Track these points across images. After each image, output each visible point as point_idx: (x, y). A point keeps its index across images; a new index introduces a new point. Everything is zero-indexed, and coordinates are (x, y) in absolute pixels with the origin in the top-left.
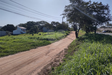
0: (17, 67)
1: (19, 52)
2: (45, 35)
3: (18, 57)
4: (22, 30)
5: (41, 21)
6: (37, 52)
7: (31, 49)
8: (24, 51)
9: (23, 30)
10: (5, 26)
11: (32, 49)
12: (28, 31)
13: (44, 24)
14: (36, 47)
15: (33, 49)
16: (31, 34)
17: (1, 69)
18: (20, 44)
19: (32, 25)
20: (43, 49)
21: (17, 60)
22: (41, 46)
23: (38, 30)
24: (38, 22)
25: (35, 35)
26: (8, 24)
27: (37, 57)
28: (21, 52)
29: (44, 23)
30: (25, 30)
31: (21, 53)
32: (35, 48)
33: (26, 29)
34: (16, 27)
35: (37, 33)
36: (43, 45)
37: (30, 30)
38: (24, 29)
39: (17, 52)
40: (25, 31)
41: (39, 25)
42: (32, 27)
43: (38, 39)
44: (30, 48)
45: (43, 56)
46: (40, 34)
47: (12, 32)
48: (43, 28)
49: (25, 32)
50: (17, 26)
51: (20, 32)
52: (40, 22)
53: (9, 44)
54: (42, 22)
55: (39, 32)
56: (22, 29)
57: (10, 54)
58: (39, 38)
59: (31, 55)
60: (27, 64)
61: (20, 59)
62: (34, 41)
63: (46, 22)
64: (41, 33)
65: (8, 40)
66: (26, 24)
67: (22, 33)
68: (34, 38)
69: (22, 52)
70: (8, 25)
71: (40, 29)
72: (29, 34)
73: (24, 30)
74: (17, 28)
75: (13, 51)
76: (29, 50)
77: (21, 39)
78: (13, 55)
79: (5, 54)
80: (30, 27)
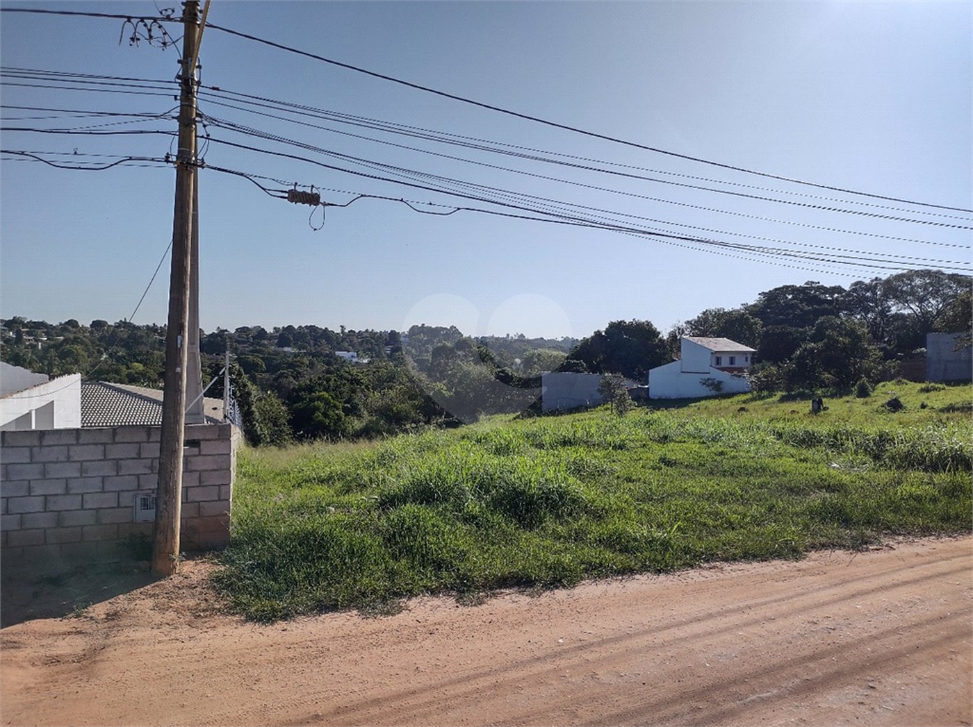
0: (705, 693)
1: (709, 557)
2: (950, 409)
3: (706, 604)
4: (718, 361)
5: (899, 277)
6: (883, 588)
7: (814, 547)
8: (749, 556)
9: (725, 362)
10: (598, 334)
11: (824, 546)
12: (774, 369)
13: (933, 304)
14: (868, 532)
15: (833, 546)
16: (803, 397)
17: (594, 676)
18: (712, 484)
19: (804, 319)
20: (943, 566)
21: (697, 628)
22: (926, 531)
23: (866, 364)
24: (871, 288)
25: (835, 406)
26: (614, 321)
27: (890, 644)
28: (726, 560)
29: (935, 294)
30: (739, 362)
31: (726, 566)
32: (860, 544)
33: (755, 358)
34: (673, 337)
35: (863, 393)
36: (946, 518)
37: (788, 365)
38: (733, 356)
39: (692, 558)
40: (741, 370)
41: (884, 313)
42: (810, 331)
43: (878, 449)
44: (808, 540)
45: (949, 638)
46: (895, 405)
47: (644, 378)
48: (930, 337)
49: (748, 379)
50: (682, 331)
51: (705, 383)
52: (894, 288)
53: (629, 480)
54: (918, 281)
55: (885, 377)
56: (717, 357)
57: (644, 569)
58: (883, 439)
59: (818, 606)
60: (796, 692)
61: (727, 630)
62: (836, 468)
63: (953, 277)
64: (909, 392)
65: (621, 447)
66: (754, 311)
67: (719, 392)
68: (836, 442)
69: (732, 559)
70: (617, 328)
71: (888, 355)
72: (782, 400)
73: (732, 360)
74: (679, 349)
75: (666, 545)
76: (794, 553)
77: (718, 447)
78: (662, 577)
79: (609, 555)
80: (790, 333)
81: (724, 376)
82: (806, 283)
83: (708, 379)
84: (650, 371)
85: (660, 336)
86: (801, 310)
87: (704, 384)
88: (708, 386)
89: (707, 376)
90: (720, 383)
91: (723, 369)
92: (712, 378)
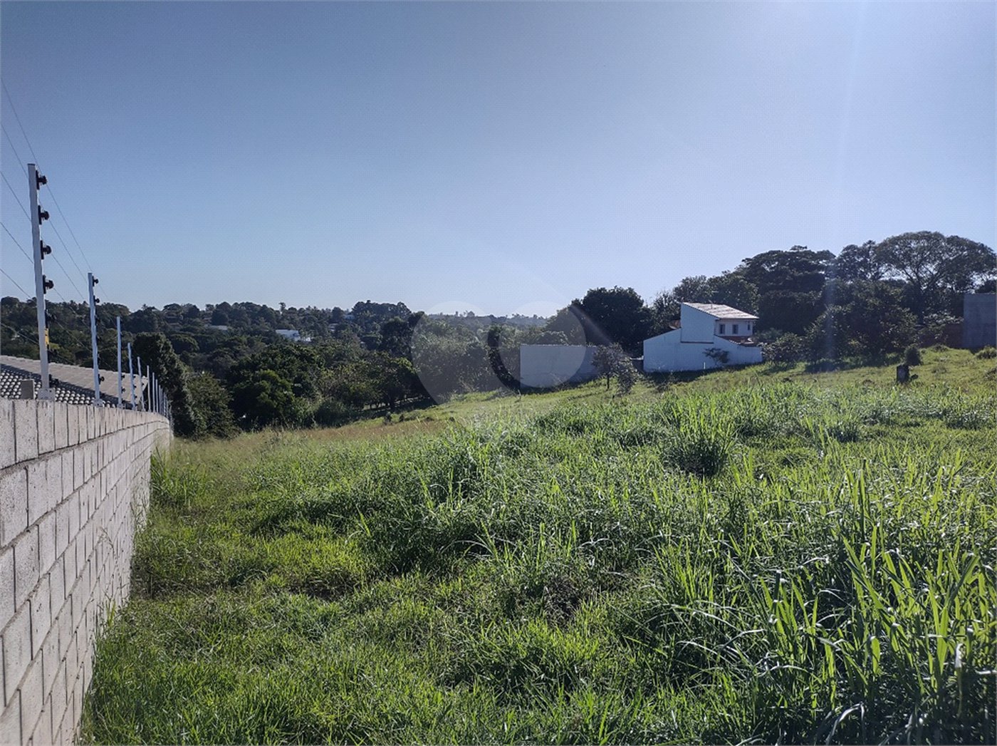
4: (722, 329)
9: (729, 331)
24: (864, 252)
29: (932, 259)
30: (742, 331)
33: (758, 327)
34: (660, 305)
38: (736, 323)
40: (745, 339)
41: (874, 279)
51: (710, 353)
52: (888, 252)
54: (914, 245)
56: (721, 324)
67: (723, 362)
70: (597, 297)
73: (735, 329)
80: (793, 299)
81: (731, 346)
82: (794, 249)
83: (712, 350)
84: (645, 341)
85: (644, 305)
86: (792, 276)
87: (708, 355)
88: (713, 357)
89: (711, 346)
90: (726, 353)
91: (727, 338)
92: (717, 348)
